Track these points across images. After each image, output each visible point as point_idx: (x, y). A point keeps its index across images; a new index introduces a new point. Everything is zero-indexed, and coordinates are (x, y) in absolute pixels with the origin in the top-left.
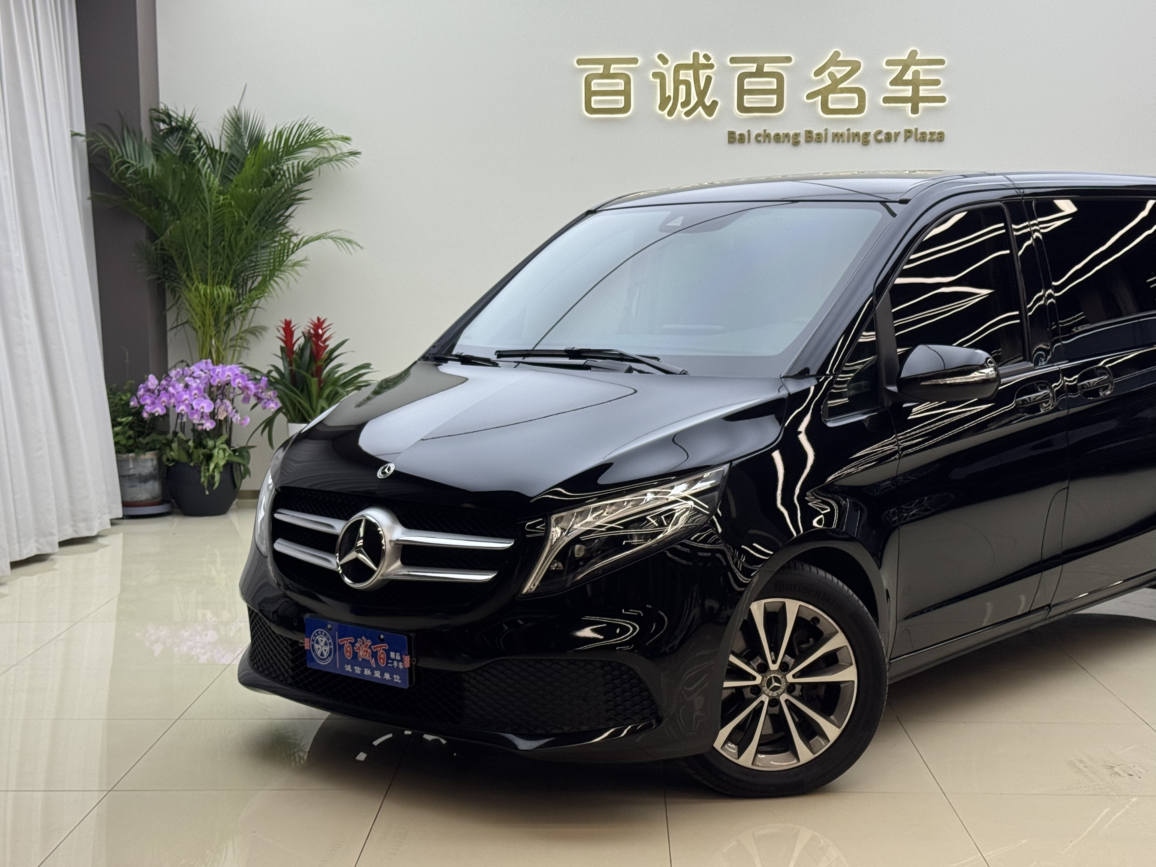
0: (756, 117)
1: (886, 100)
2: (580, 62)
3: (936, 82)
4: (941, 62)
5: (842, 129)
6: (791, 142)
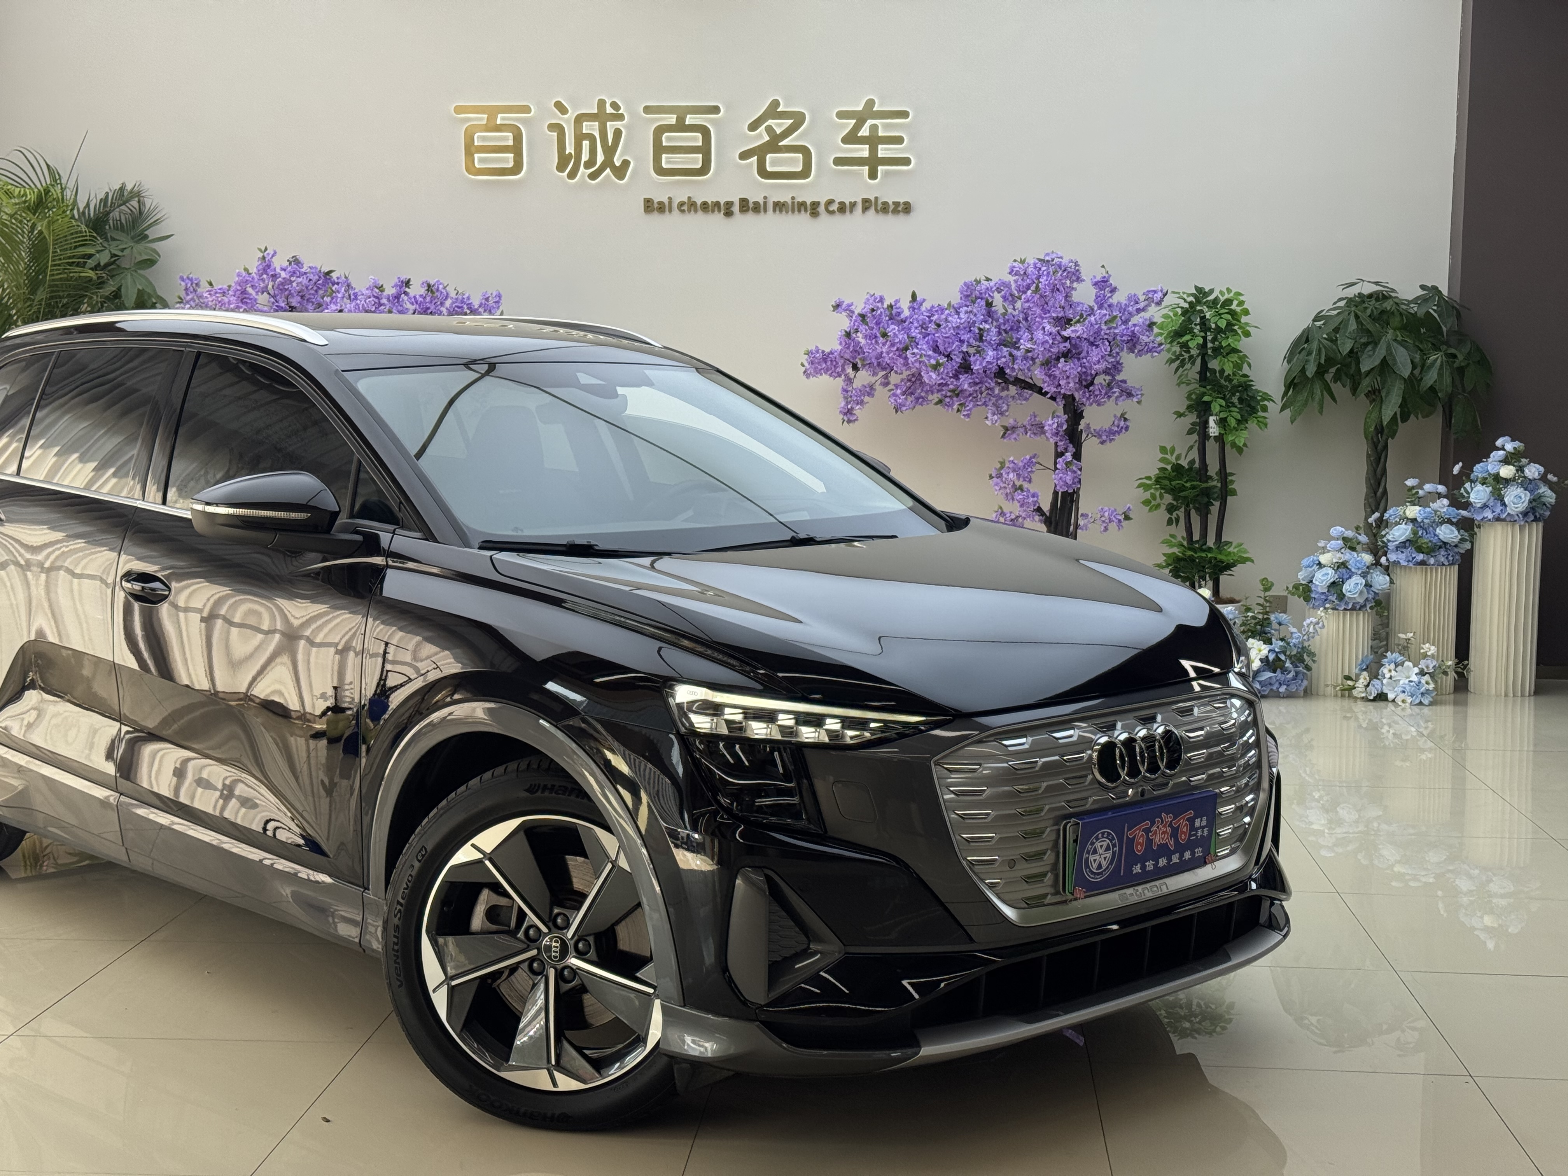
0: (678, 181)
1: (839, 161)
2: (459, 110)
3: (899, 140)
4: (904, 114)
5: (785, 197)
6: (722, 212)
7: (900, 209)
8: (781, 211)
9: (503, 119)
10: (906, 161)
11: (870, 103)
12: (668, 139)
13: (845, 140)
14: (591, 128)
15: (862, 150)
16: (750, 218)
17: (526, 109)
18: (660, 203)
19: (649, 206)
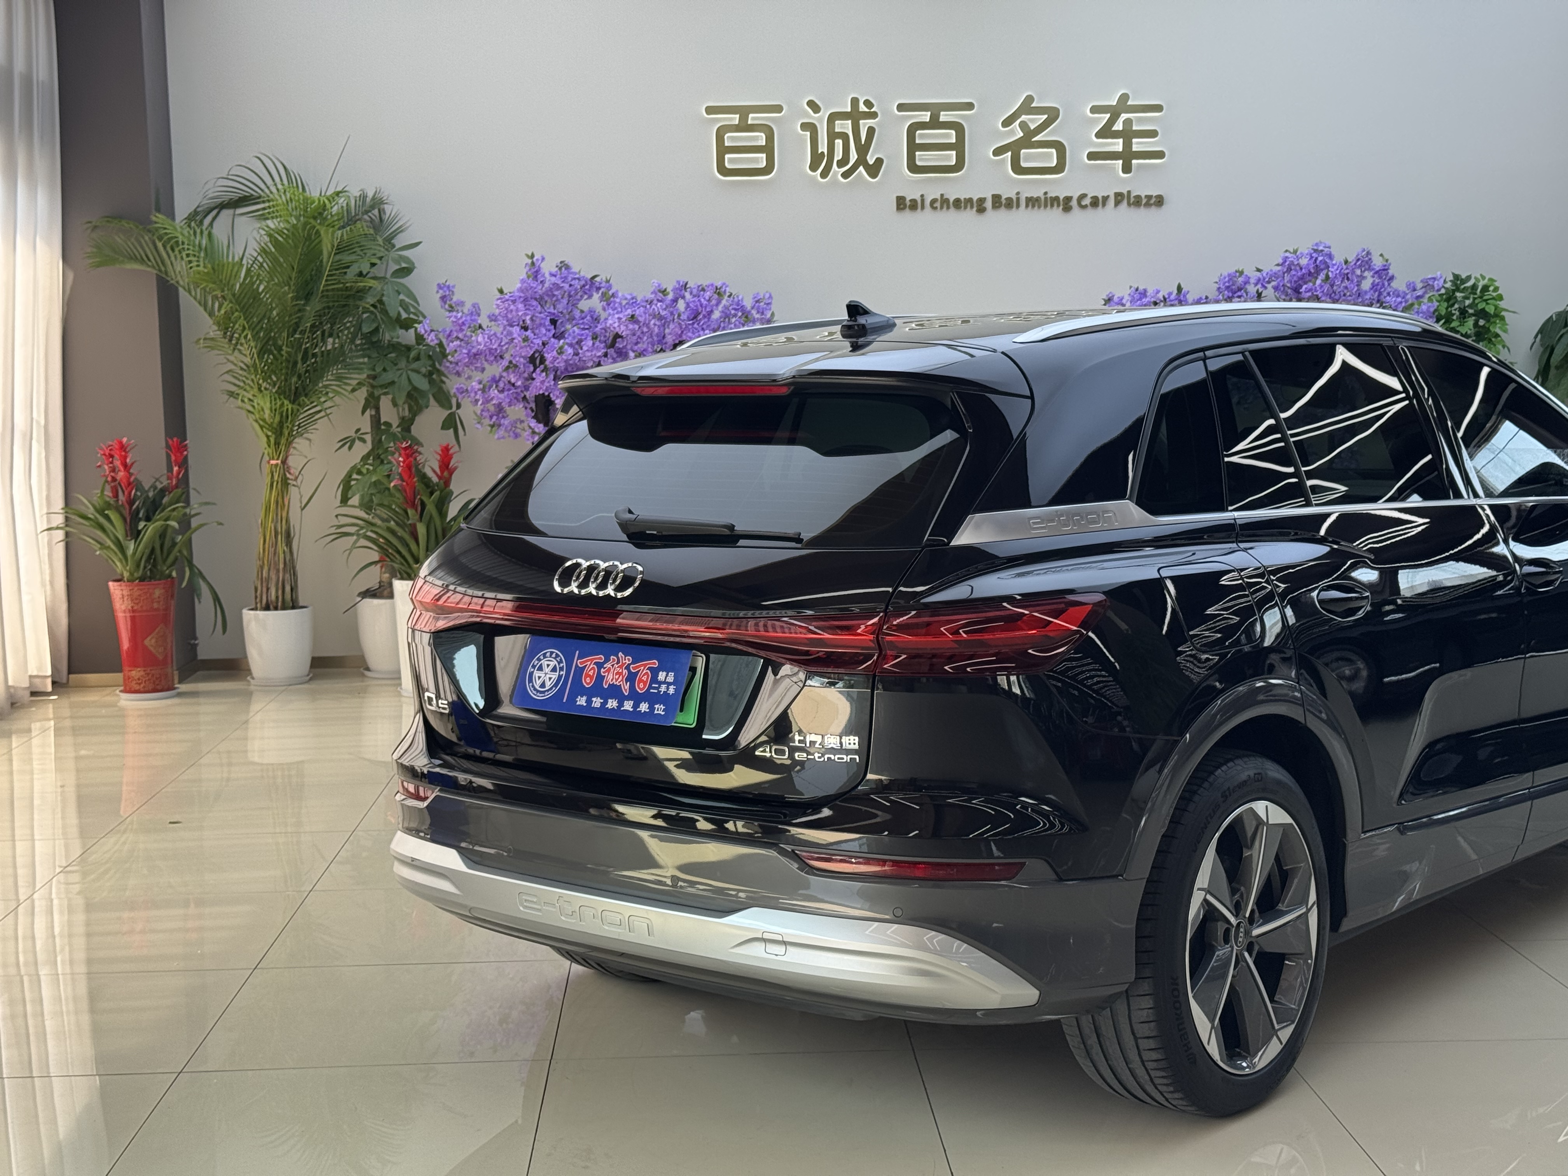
0: (932, 178)
1: (1092, 156)
2: (710, 110)
3: (1153, 134)
4: (1158, 108)
5: (1038, 193)
6: (975, 209)
7: (1152, 201)
8: (1033, 206)
9: (753, 119)
10: (1160, 155)
11: (1124, 97)
12: (921, 136)
13: (1098, 135)
14: (845, 126)
15: (1114, 144)
16: (1002, 213)
17: (778, 109)
18: (914, 201)
19: (901, 204)
